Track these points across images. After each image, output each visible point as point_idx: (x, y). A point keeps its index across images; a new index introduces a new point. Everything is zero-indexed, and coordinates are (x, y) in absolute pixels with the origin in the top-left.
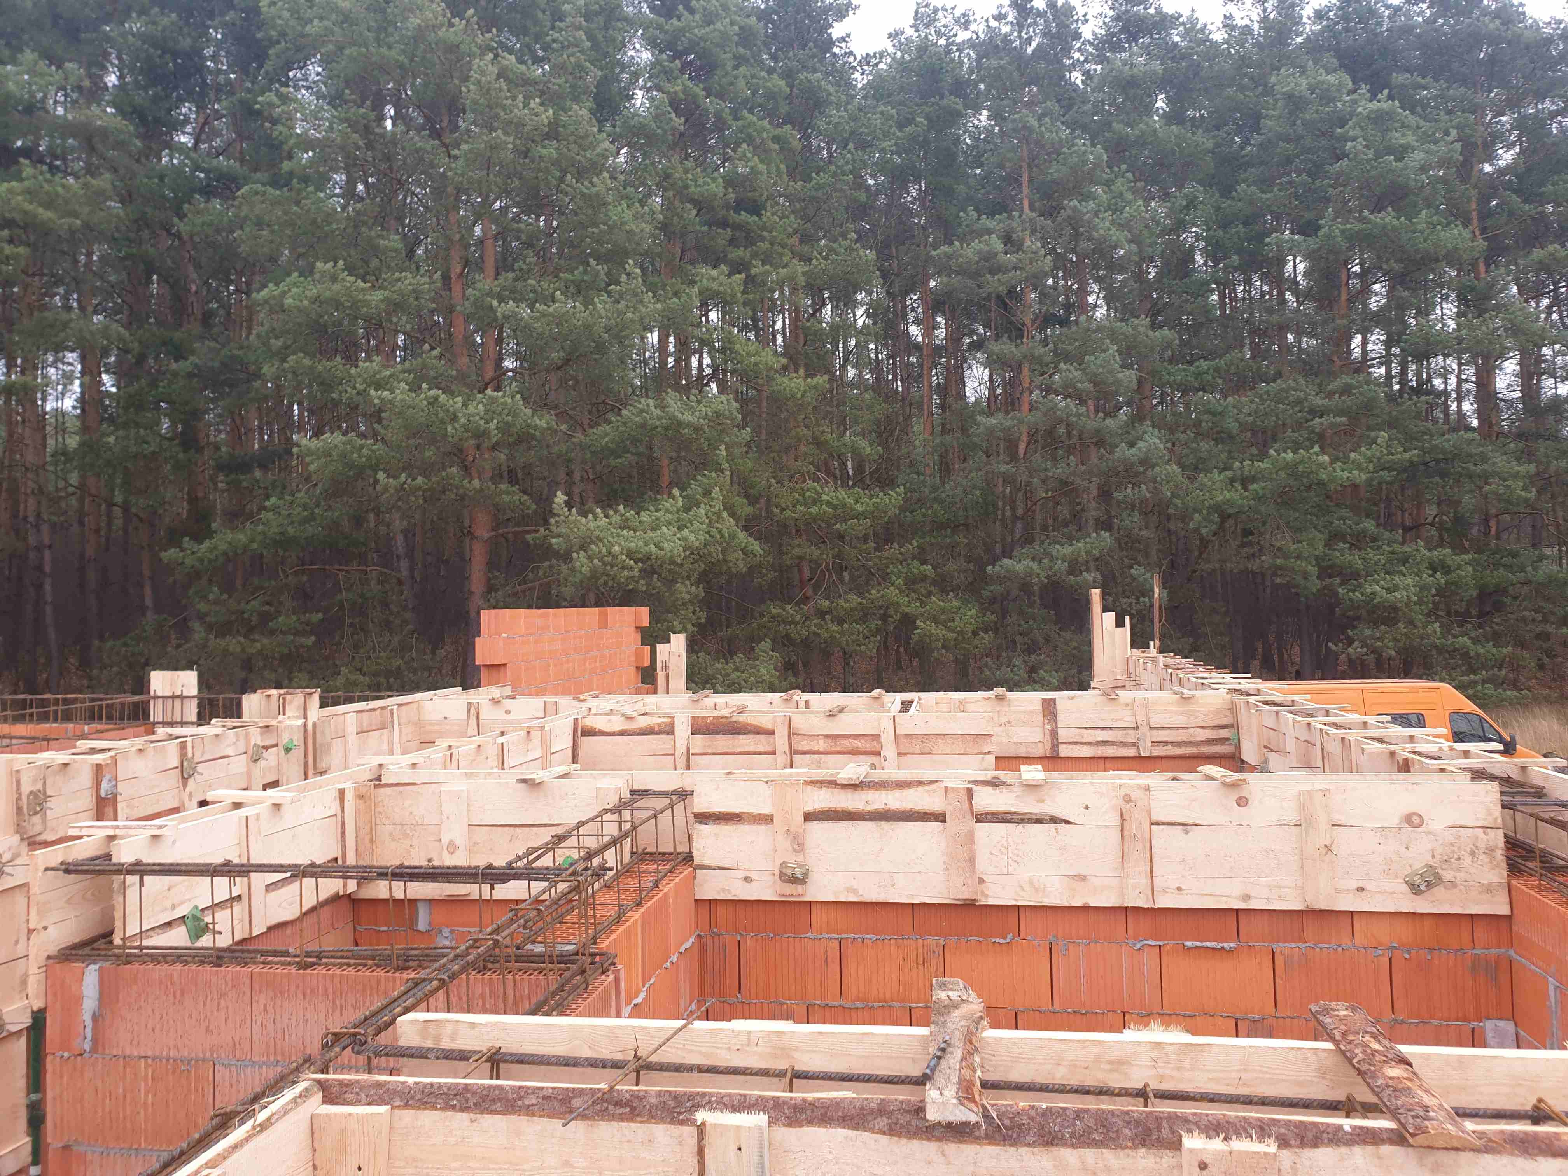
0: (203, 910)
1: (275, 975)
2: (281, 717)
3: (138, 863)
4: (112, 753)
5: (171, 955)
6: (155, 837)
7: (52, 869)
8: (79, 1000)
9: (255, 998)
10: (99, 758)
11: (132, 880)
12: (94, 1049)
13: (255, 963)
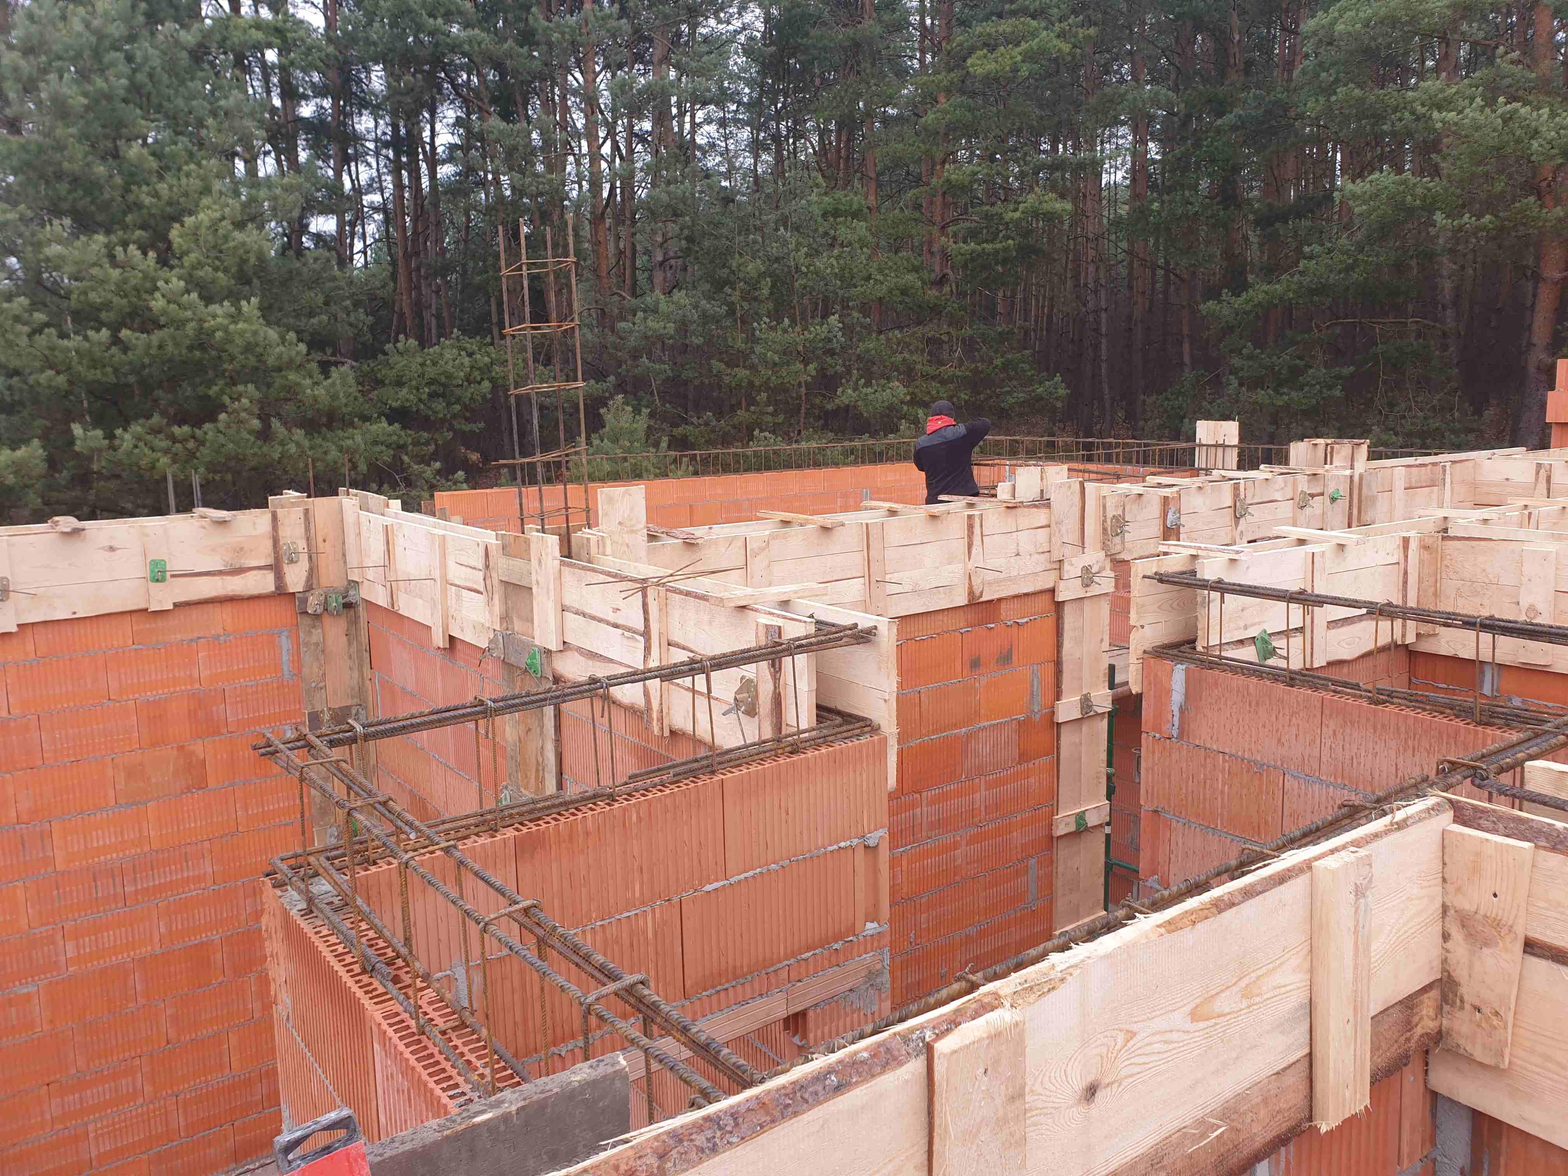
0: (1270, 635)
1: (1346, 704)
2: (1327, 467)
3: (1220, 581)
4: (1175, 489)
5: (1248, 669)
6: (1233, 561)
7: (1149, 577)
8: (1169, 692)
9: (1325, 721)
10: (1167, 492)
11: (1215, 595)
12: (1181, 736)
13: (1326, 690)
